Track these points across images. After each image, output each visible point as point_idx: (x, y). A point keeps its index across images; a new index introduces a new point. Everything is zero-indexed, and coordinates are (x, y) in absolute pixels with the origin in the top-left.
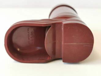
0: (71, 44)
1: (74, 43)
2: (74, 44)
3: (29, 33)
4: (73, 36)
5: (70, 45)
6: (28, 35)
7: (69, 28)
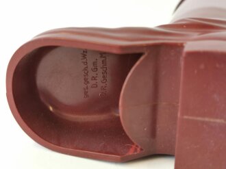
0: (207, 119)
1: (217, 118)
2: (218, 121)
3: (86, 63)
4: (215, 96)
5: (203, 123)
6: (86, 69)
7: (202, 66)
